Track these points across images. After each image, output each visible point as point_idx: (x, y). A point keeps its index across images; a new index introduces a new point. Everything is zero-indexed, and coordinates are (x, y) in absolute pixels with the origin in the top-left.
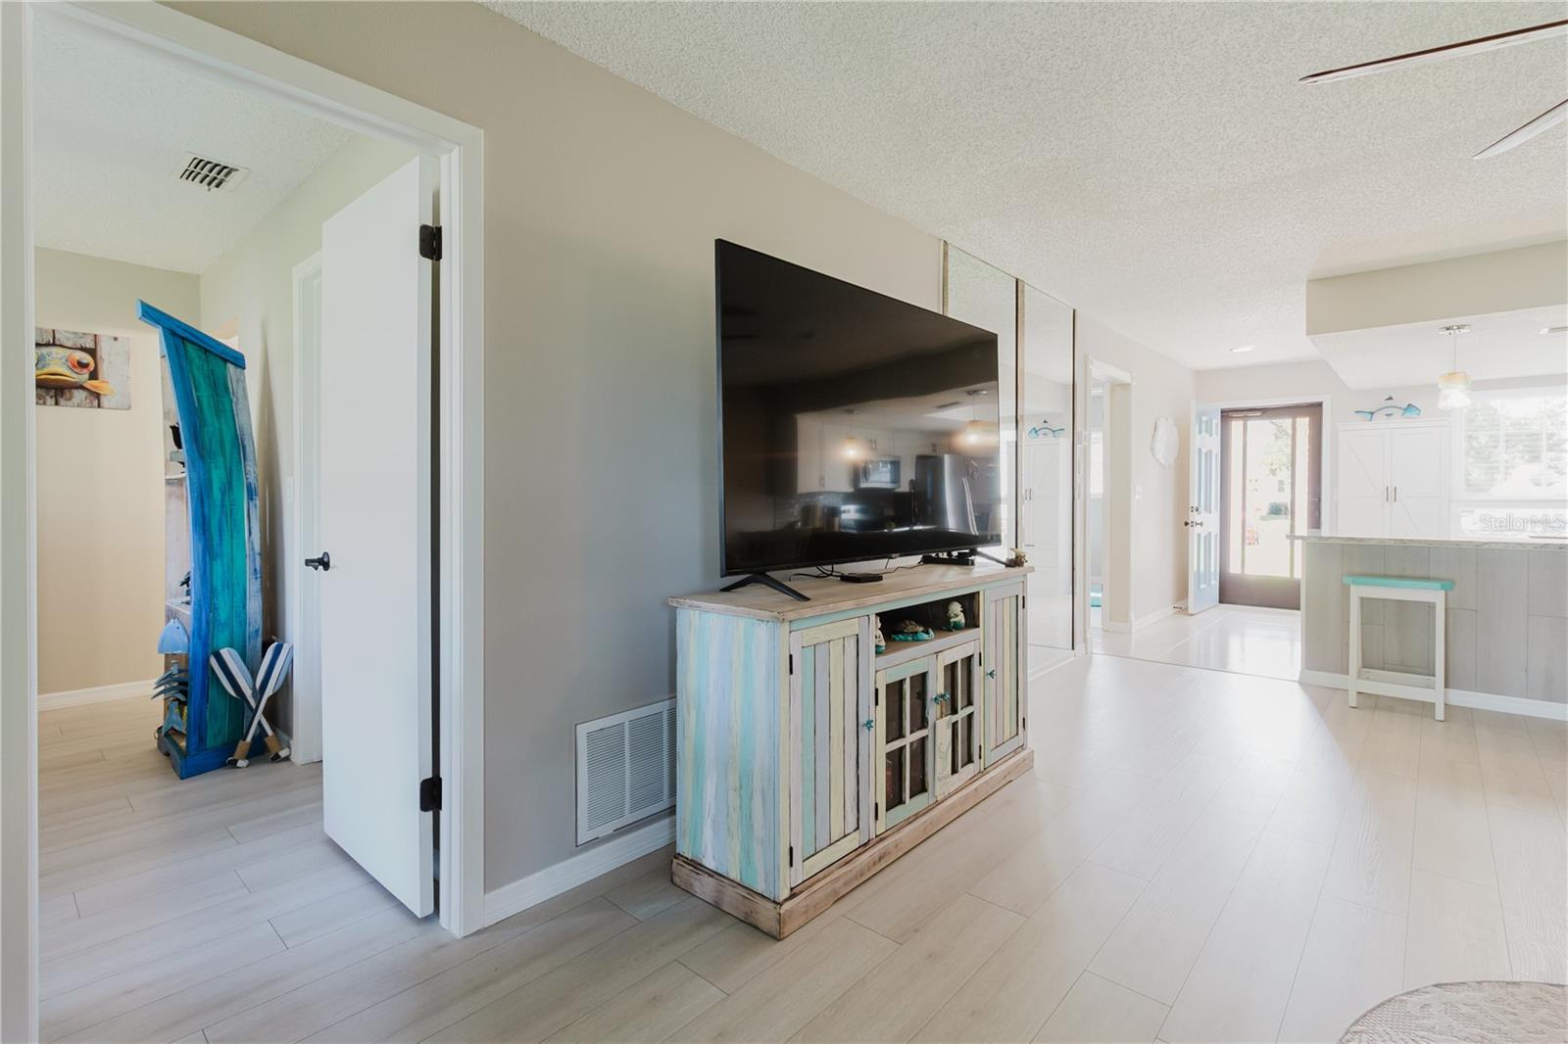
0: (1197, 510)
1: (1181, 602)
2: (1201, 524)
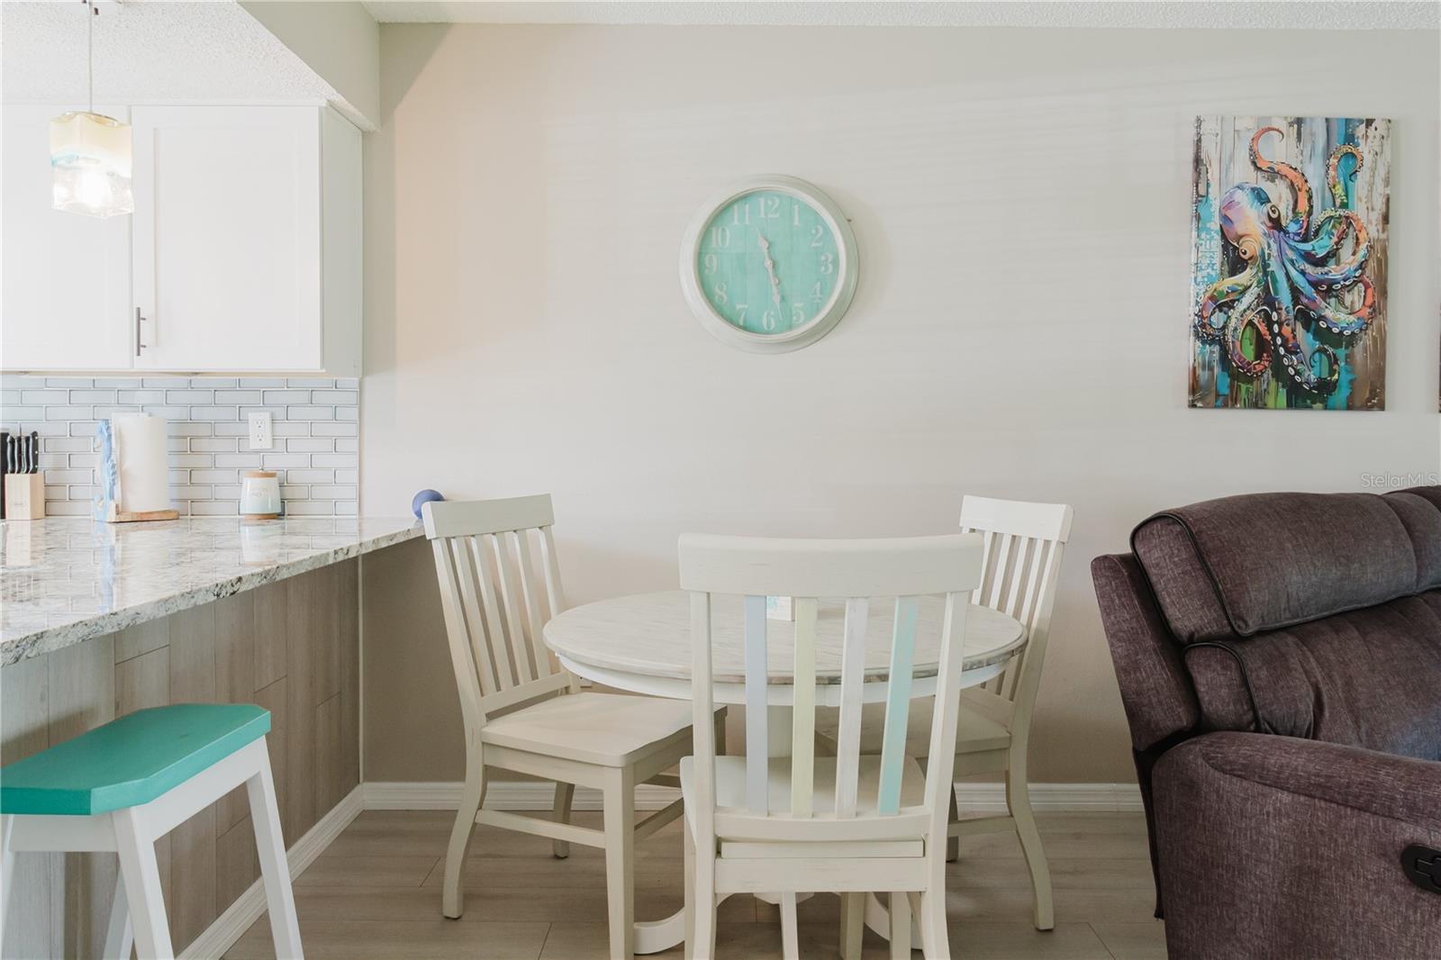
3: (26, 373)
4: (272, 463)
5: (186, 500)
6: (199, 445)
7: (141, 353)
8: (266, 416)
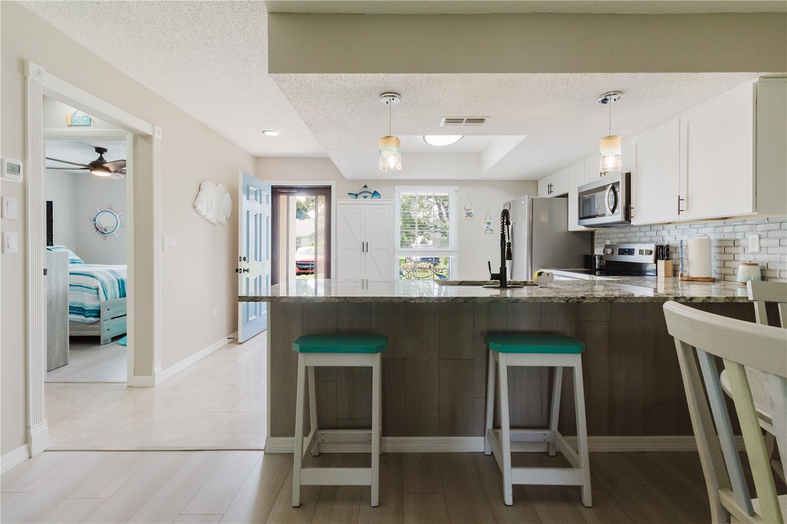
0: (245, 259)
1: (232, 335)
2: (247, 271)
3: (670, 223)
4: (762, 259)
5: (722, 274)
6: (728, 250)
7: (680, 213)
8: (756, 237)
